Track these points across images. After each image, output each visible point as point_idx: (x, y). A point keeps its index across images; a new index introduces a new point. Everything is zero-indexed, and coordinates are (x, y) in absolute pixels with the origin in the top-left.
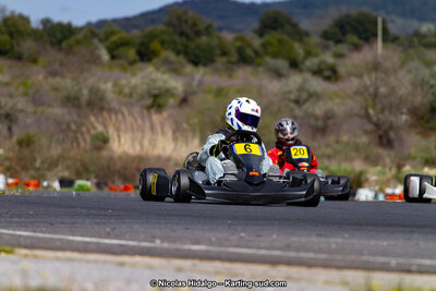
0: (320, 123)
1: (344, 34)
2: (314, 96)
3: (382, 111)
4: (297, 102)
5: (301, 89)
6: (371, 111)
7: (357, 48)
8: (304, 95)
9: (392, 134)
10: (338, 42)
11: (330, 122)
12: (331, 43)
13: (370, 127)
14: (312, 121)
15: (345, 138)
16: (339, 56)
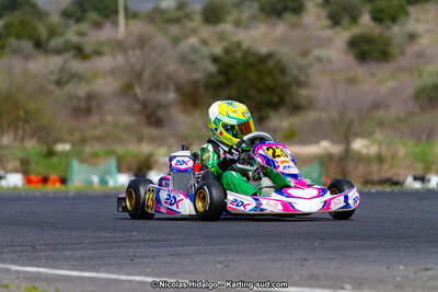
0: (83, 105)
1: (84, 11)
2: (75, 77)
3: (150, 89)
4: (59, 83)
5: (62, 70)
6: (138, 91)
7: (98, 26)
8: (66, 77)
9: (161, 113)
10: (78, 20)
11: (94, 103)
12: (71, 22)
13: (137, 107)
14: (75, 103)
15: (109, 118)
16: (81, 34)
